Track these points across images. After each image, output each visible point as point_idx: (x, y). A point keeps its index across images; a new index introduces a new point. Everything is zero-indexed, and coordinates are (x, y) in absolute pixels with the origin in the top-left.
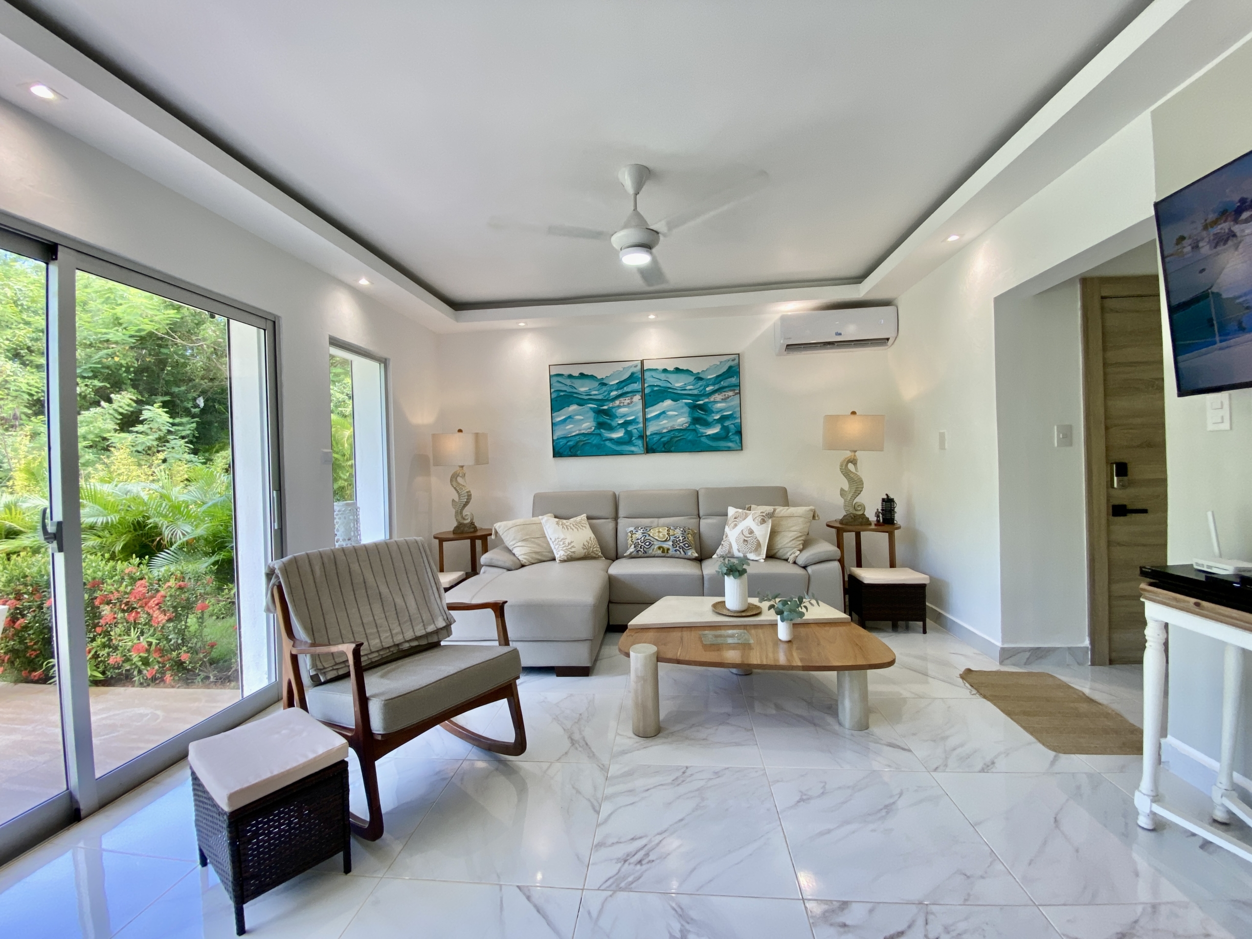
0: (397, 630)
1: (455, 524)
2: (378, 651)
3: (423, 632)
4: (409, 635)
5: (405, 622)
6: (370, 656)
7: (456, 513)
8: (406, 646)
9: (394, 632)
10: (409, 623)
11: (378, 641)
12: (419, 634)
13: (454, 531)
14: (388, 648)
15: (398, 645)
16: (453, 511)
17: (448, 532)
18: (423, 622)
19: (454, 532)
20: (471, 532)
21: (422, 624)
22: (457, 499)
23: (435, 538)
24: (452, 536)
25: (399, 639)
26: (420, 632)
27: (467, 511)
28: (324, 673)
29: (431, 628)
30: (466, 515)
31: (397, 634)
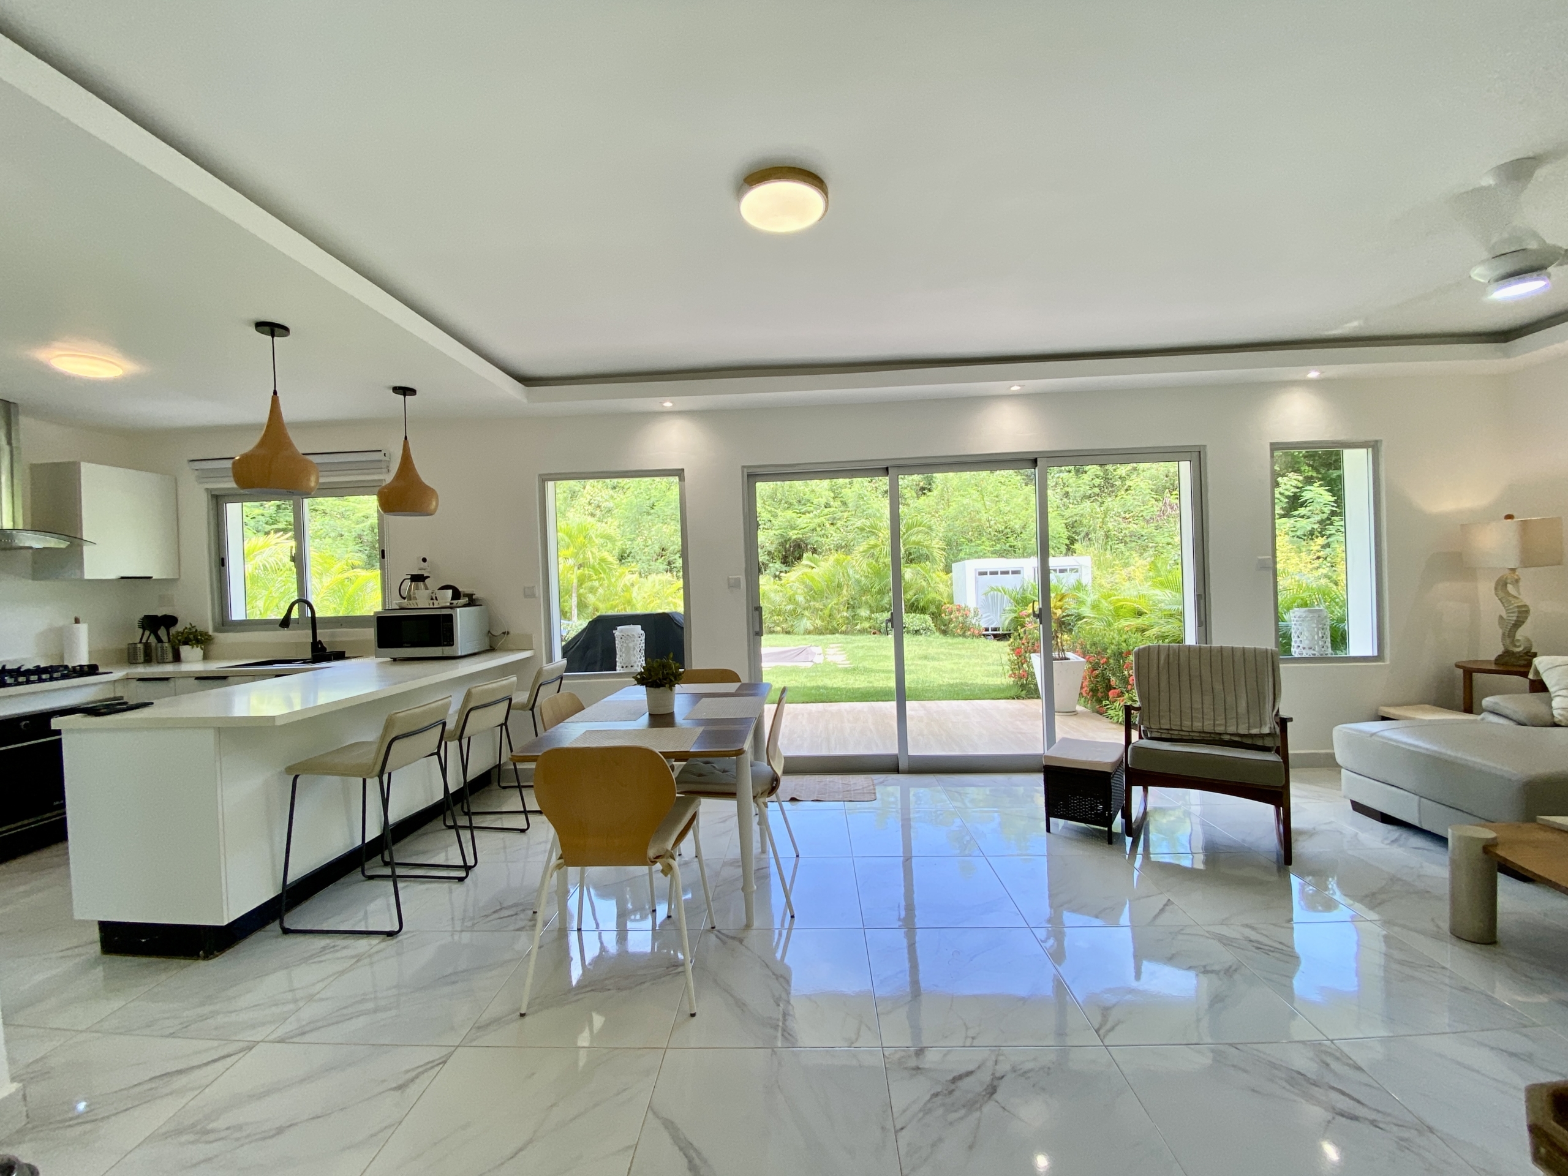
0: (1220, 721)
1: (1500, 650)
2: (1200, 732)
3: (1246, 732)
4: (1232, 729)
5: (1232, 718)
6: (1192, 734)
7: (1504, 634)
8: (1226, 738)
9: (1217, 722)
10: (1234, 720)
11: (1200, 724)
12: (1241, 732)
13: (1496, 660)
14: (1210, 733)
15: (1220, 734)
16: (1500, 632)
17: (1489, 662)
18: (1249, 723)
19: (1499, 660)
20: (1520, 666)
21: (1247, 725)
22: (1505, 616)
23: (1458, 666)
24: (1493, 667)
25: (1220, 729)
26: (1243, 730)
27: (1520, 634)
28: (1152, 731)
29: (1254, 731)
30: (1518, 640)
31: (1220, 725)
